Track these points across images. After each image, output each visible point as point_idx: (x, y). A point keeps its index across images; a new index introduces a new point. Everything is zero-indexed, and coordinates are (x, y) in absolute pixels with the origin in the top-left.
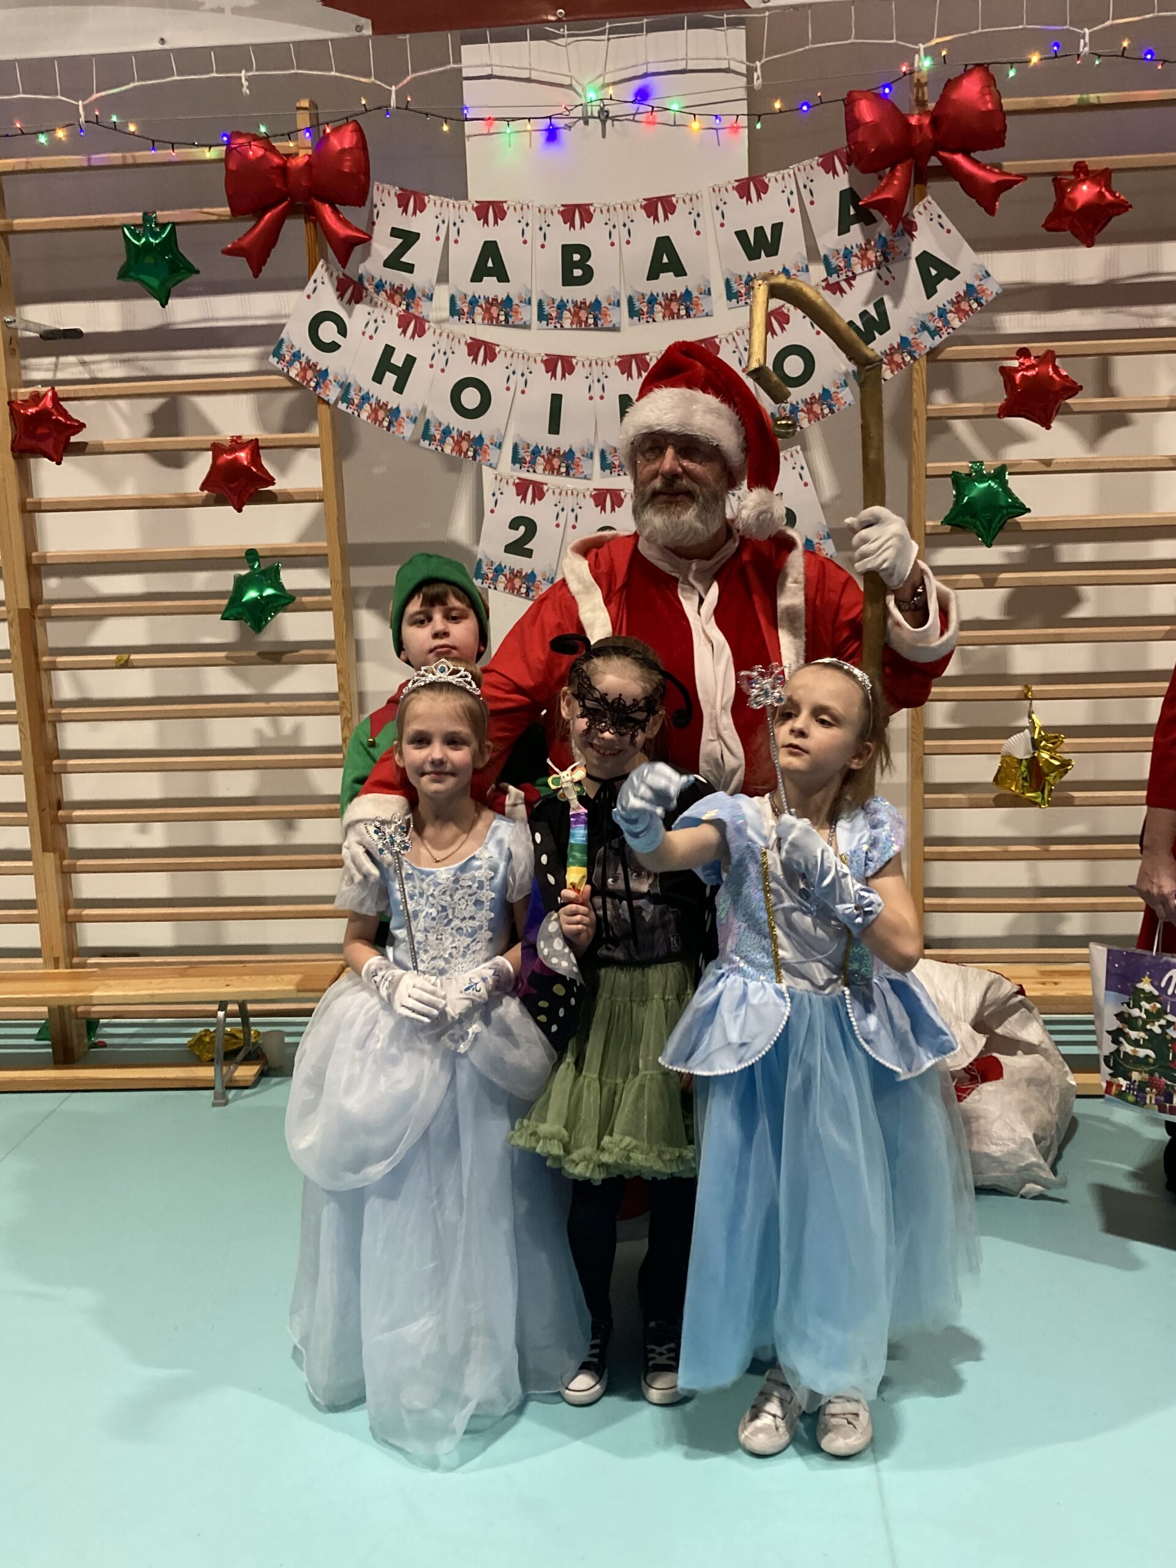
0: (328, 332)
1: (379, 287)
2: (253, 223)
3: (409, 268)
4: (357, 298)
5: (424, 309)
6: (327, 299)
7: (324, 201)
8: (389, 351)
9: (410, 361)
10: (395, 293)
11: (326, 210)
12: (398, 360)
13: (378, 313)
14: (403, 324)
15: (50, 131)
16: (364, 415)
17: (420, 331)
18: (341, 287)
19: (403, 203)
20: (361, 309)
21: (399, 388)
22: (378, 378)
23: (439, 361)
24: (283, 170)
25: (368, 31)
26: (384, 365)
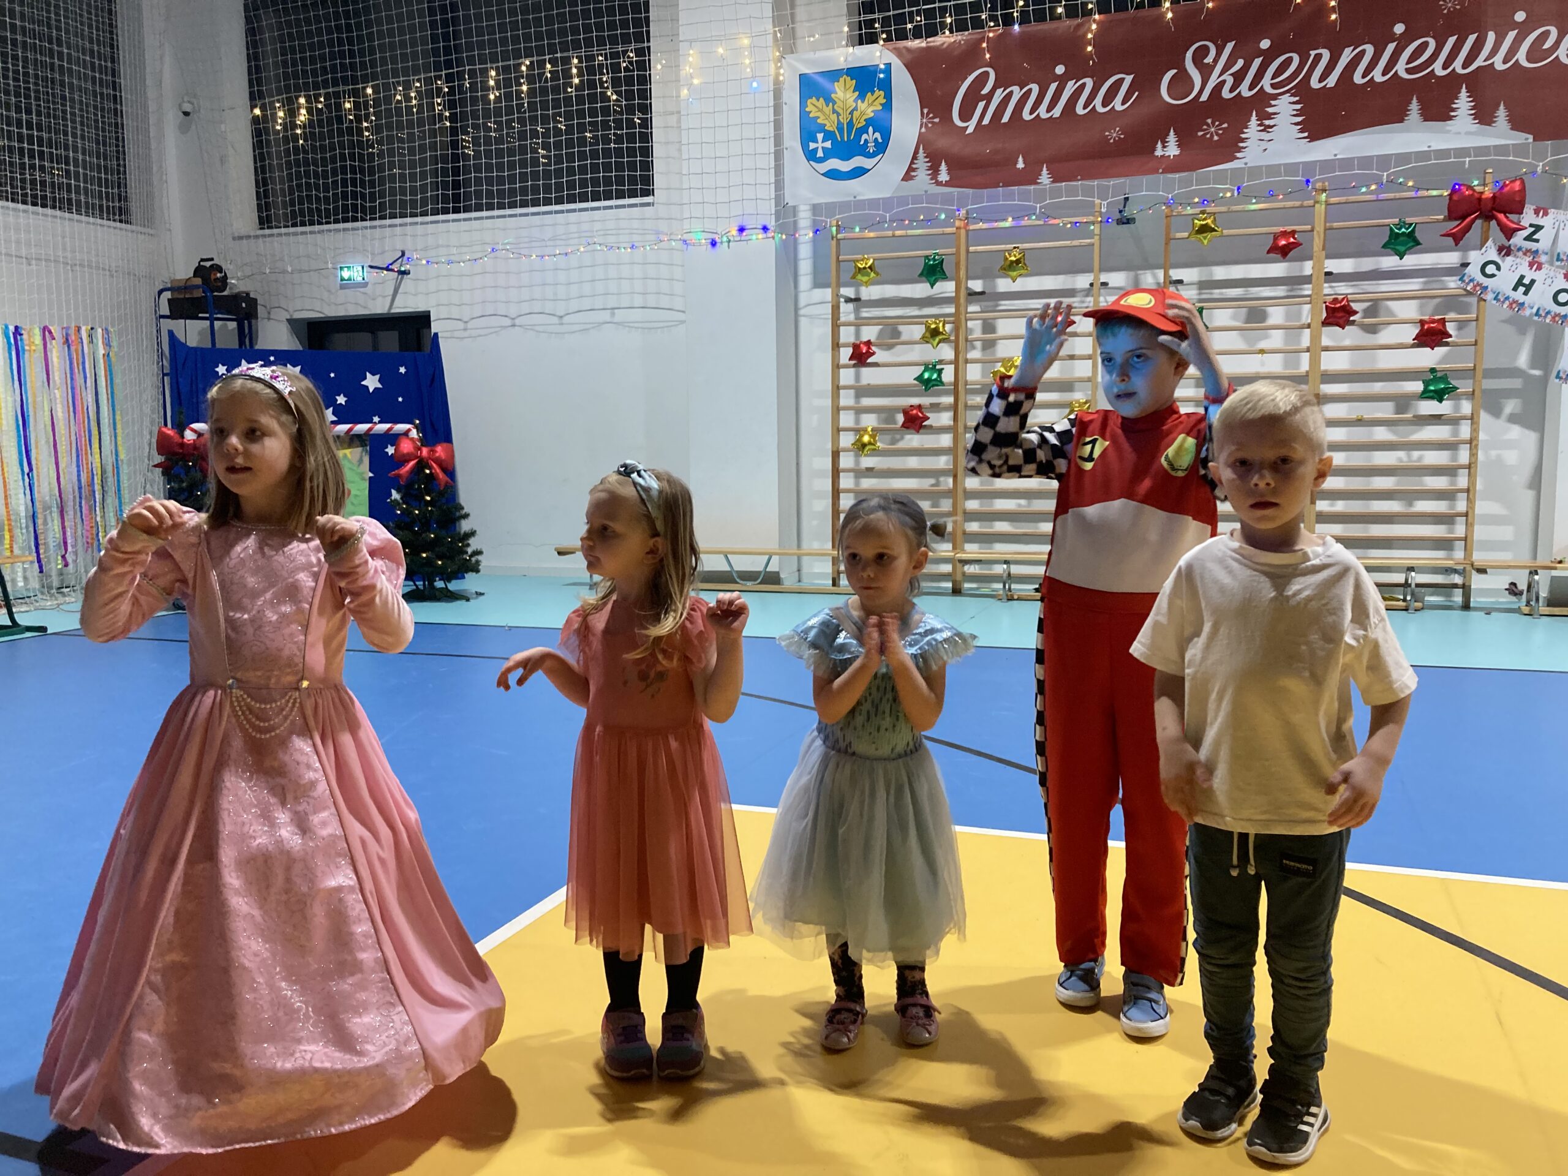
0: (1490, 270)
1: (1519, 249)
2: (1458, 222)
3: (1537, 241)
4: (1508, 254)
5: (1543, 259)
6: (1492, 254)
7: (1500, 212)
8: (1522, 277)
9: (1533, 282)
10: (1527, 252)
11: (1501, 216)
12: (1526, 281)
13: (1518, 260)
14: (1531, 265)
15: (1368, 186)
16: (1505, 306)
17: (1539, 268)
18: (1500, 250)
19: (1537, 212)
20: (1509, 259)
21: (1526, 293)
22: (1515, 289)
23: (1549, 281)
24: (1480, 199)
25: (1531, 140)
26: (1520, 283)
